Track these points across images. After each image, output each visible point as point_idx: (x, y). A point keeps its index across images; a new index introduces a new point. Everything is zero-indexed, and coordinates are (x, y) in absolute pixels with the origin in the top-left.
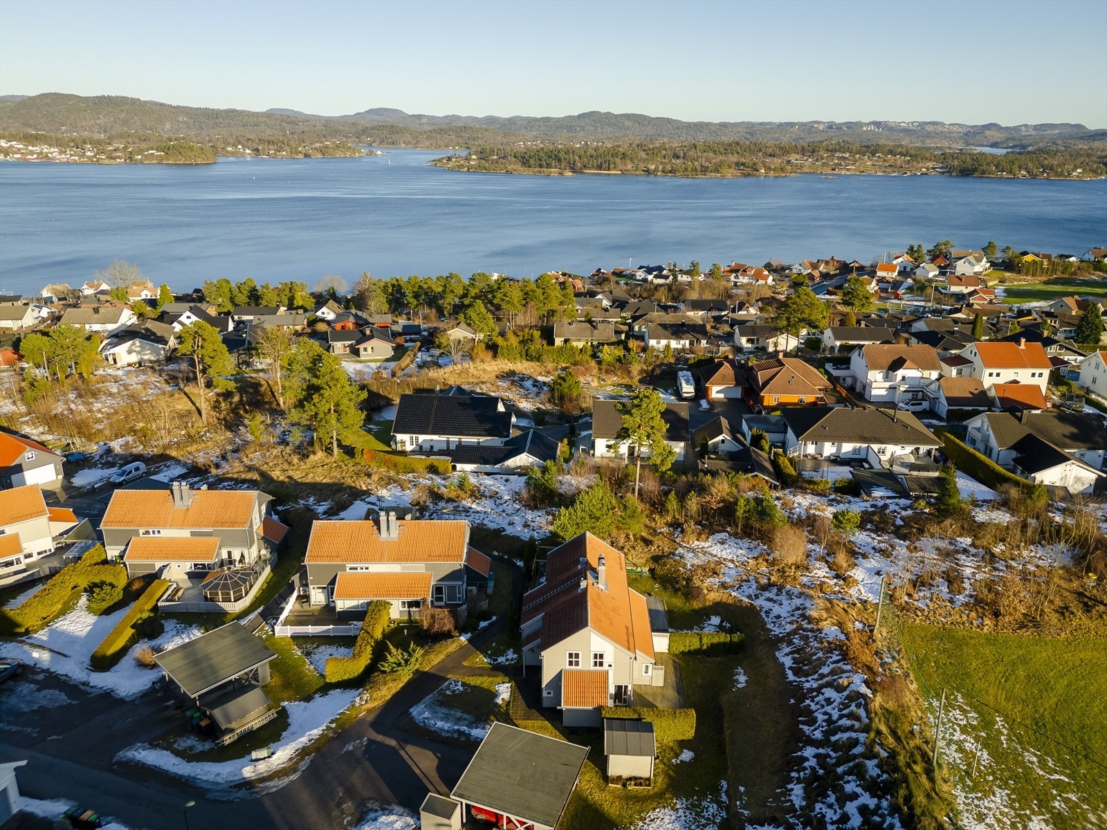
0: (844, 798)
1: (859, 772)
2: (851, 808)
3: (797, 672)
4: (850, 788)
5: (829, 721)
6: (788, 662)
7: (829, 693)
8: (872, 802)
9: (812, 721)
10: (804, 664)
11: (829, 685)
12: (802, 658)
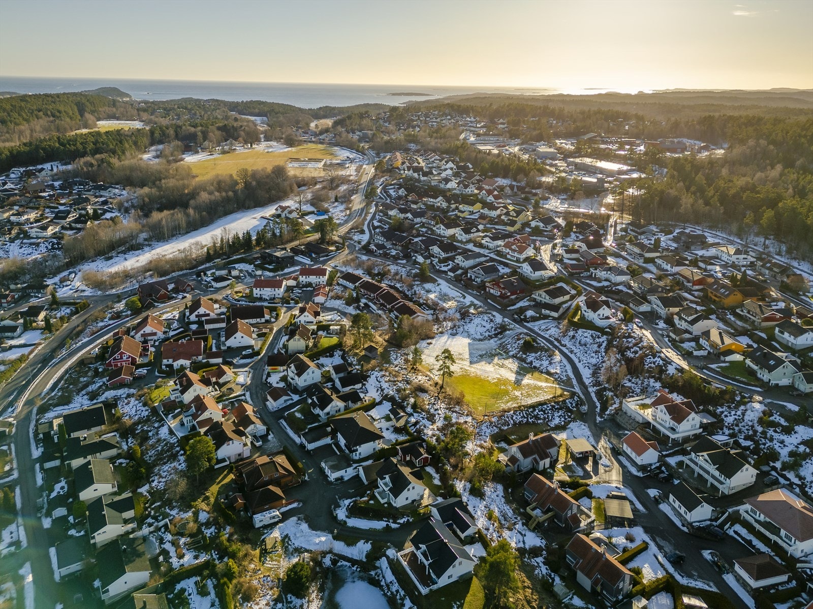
1: (532, 412)
2: (539, 413)
3: (509, 425)
4: (536, 413)
5: (522, 417)
6: (505, 427)
8: (537, 410)
9: (522, 421)
10: (507, 423)
11: (512, 419)
12: (504, 424)
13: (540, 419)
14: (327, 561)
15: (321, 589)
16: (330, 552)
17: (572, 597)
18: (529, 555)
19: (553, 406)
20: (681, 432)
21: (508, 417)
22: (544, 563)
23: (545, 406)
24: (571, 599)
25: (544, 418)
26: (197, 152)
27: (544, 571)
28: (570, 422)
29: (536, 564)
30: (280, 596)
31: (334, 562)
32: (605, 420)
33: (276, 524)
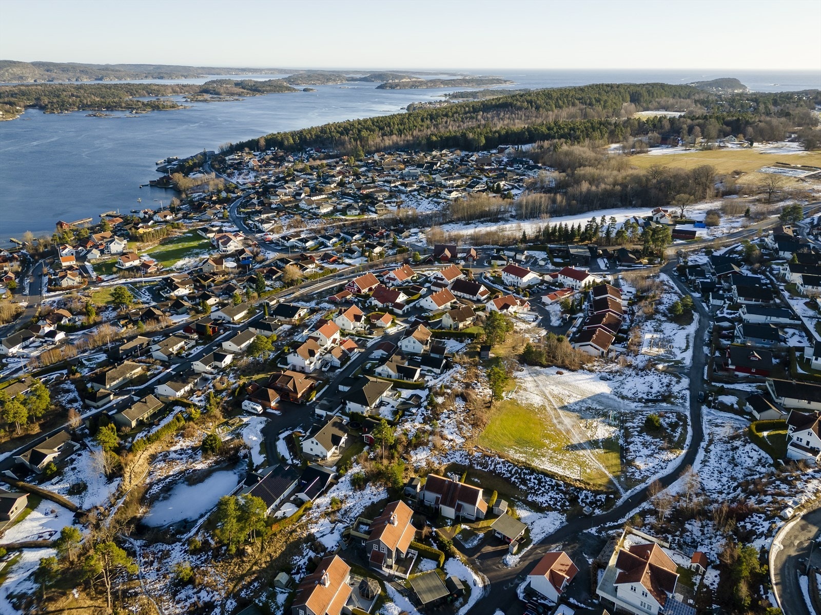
0: (530, 480)
1: (525, 474)
2: (532, 480)
3: (485, 468)
4: (528, 478)
5: (508, 471)
6: (479, 468)
7: (498, 466)
8: (534, 476)
9: (504, 474)
10: (485, 465)
11: (495, 465)
12: (481, 465)
13: (525, 484)
14: (242, 452)
15: (216, 463)
16: (250, 449)
17: (285, 593)
18: (311, 546)
19: (558, 485)
20: (620, 599)
21: (492, 461)
22: (310, 559)
23: (548, 479)
24: (282, 592)
25: (532, 488)
26: (675, 145)
27: (301, 563)
28: (556, 509)
29: (305, 554)
30: (197, 448)
31: (245, 456)
32: (598, 536)
33: (254, 414)
